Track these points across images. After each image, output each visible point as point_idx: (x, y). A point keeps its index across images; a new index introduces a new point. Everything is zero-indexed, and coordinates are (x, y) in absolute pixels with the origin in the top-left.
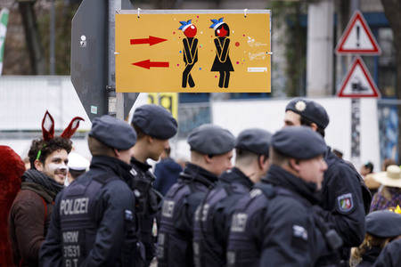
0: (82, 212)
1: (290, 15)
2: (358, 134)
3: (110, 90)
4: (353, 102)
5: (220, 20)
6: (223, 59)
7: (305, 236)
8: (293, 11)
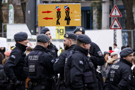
2: (116, 39)
3: (37, 26)
4: (114, 30)
5: (67, 6)
6: (68, 17)
8: (99, 5)
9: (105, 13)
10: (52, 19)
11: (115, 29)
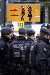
3: (6, 21)
7: (46, 50)
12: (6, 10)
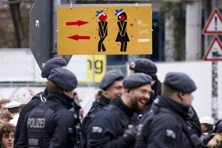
0: (41, 127)
1: (176, 11)
2: (216, 83)
3: (54, 54)
4: (213, 64)
5: (121, 10)
6: (123, 34)
8: (178, 8)
9: (192, 26)
10: (88, 38)
11: (214, 61)
12: (54, 23)
